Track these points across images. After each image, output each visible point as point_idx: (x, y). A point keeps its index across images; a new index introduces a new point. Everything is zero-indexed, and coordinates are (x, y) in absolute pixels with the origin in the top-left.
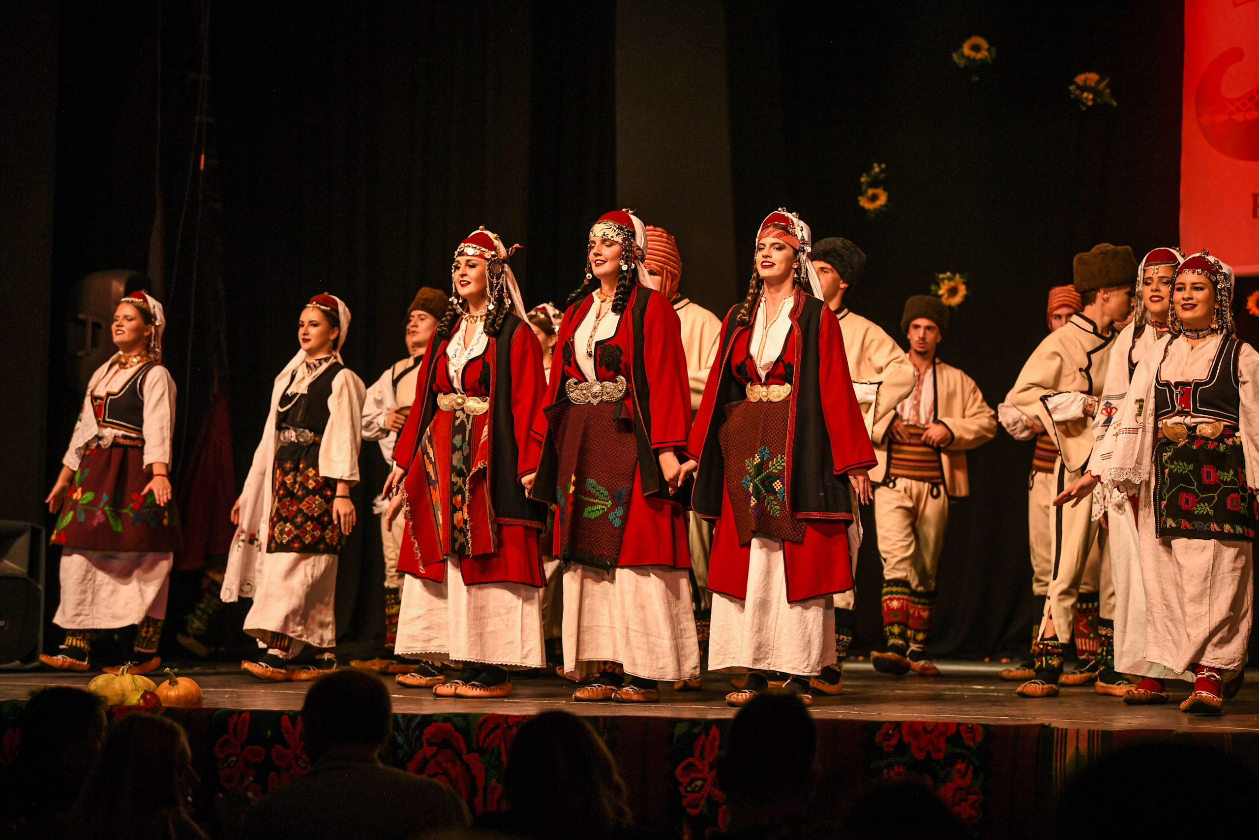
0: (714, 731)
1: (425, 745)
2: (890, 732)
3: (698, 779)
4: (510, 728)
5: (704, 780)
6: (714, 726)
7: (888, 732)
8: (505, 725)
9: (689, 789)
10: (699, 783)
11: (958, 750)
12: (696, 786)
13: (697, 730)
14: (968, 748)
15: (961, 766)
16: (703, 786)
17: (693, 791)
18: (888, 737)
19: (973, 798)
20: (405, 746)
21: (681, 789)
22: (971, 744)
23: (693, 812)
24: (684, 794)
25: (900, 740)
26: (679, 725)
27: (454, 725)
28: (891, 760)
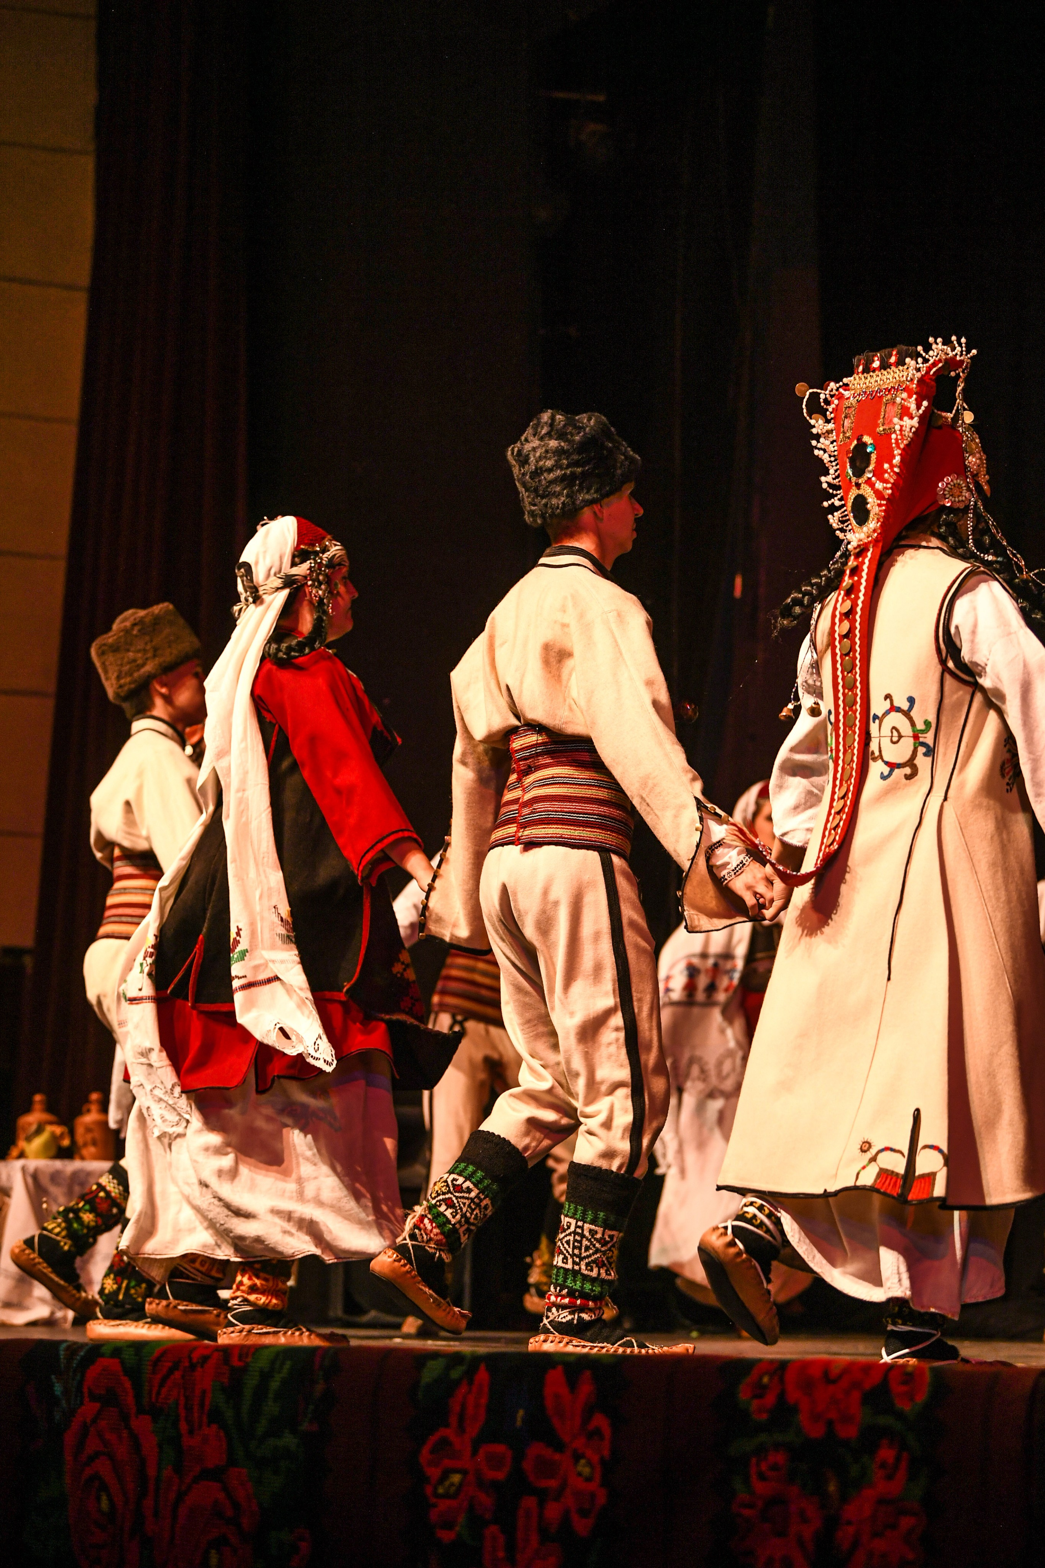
0: (483, 1375)
1: (86, 1400)
2: (766, 1380)
3: (456, 1471)
4: (193, 1367)
5: (464, 1472)
6: (482, 1366)
7: (761, 1379)
8: (187, 1364)
9: (441, 1491)
10: (456, 1478)
11: (884, 1420)
12: (452, 1484)
13: (455, 1374)
14: (900, 1416)
15: (887, 1453)
16: (461, 1485)
17: (446, 1496)
18: (760, 1391)
19: (906, 1522)
20: (64, 1403)
21: (429, 1490)
22: (906, 1408)
23: (446, 1536)
24: (433, 1500)
25: (782, 1396)
26: (431, 1364)
27: (122, 1363)
28: (763, 1437)
